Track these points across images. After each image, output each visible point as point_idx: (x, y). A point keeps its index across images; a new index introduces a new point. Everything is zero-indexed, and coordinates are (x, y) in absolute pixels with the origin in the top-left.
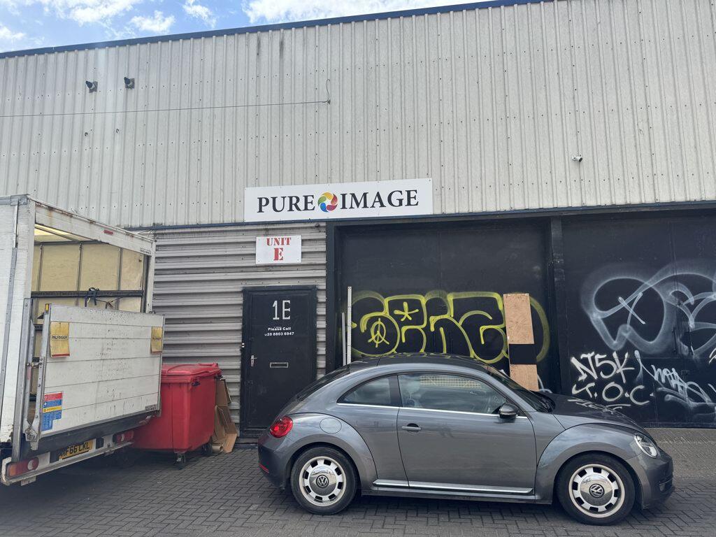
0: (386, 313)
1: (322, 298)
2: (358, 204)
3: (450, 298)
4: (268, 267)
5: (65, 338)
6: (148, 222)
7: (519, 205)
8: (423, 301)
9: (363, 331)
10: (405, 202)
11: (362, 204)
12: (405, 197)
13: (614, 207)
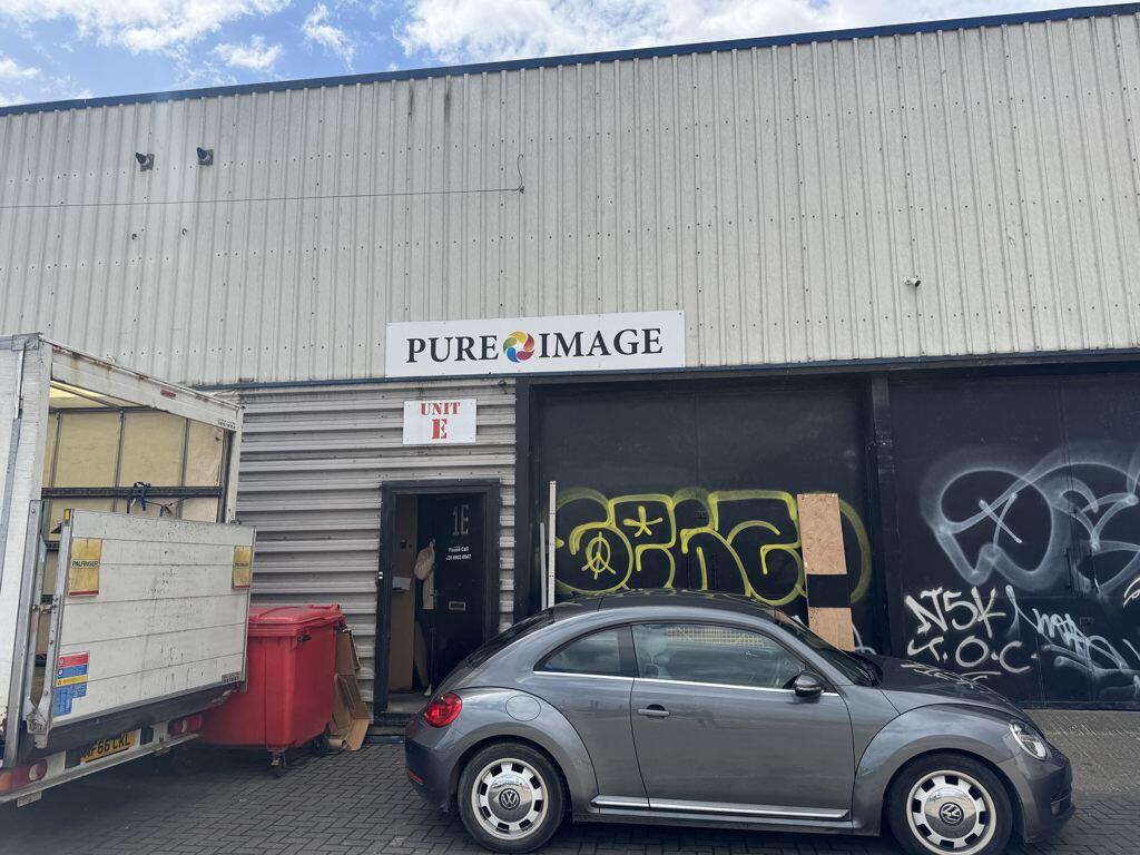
0: (610, 523)
1: (509, 499)
2: (567, 351)
3: (713, 500)
4: (422, 450)
5: (95, 564)
6: (231, 377)
7: (821, 354)
8: (671, 504)
9: (574, 552)
10: (641, 347)
11: (573, 351)
12: (641, 339)
13: (971, 357)
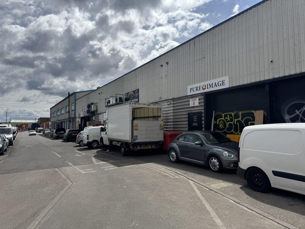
0: (223, 118)
1: (203, 115)
2: (211, 87)
3: (240, 113)
5: (137, 126)
7: (253, 81)
8: (233, 115)
9: (218, 124)
10: (222, 84)
11: (212, 87)
12: (222, 83)
13: (284, 77)
